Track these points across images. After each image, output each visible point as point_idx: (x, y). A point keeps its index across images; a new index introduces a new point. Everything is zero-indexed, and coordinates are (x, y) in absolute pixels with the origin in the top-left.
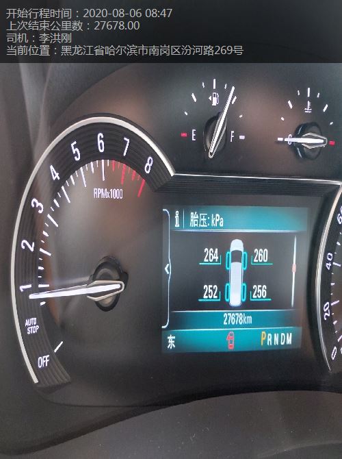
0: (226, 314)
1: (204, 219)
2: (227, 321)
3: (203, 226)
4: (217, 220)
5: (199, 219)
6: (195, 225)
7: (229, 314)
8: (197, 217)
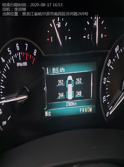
0: (67, 102)
1: (57, 70)
2: (67, 105)
3: (57, 72)
4: (62, 70)
5: (56, 70)
6: (54, 72)
7: (68, 102)
8: (55, 69)
